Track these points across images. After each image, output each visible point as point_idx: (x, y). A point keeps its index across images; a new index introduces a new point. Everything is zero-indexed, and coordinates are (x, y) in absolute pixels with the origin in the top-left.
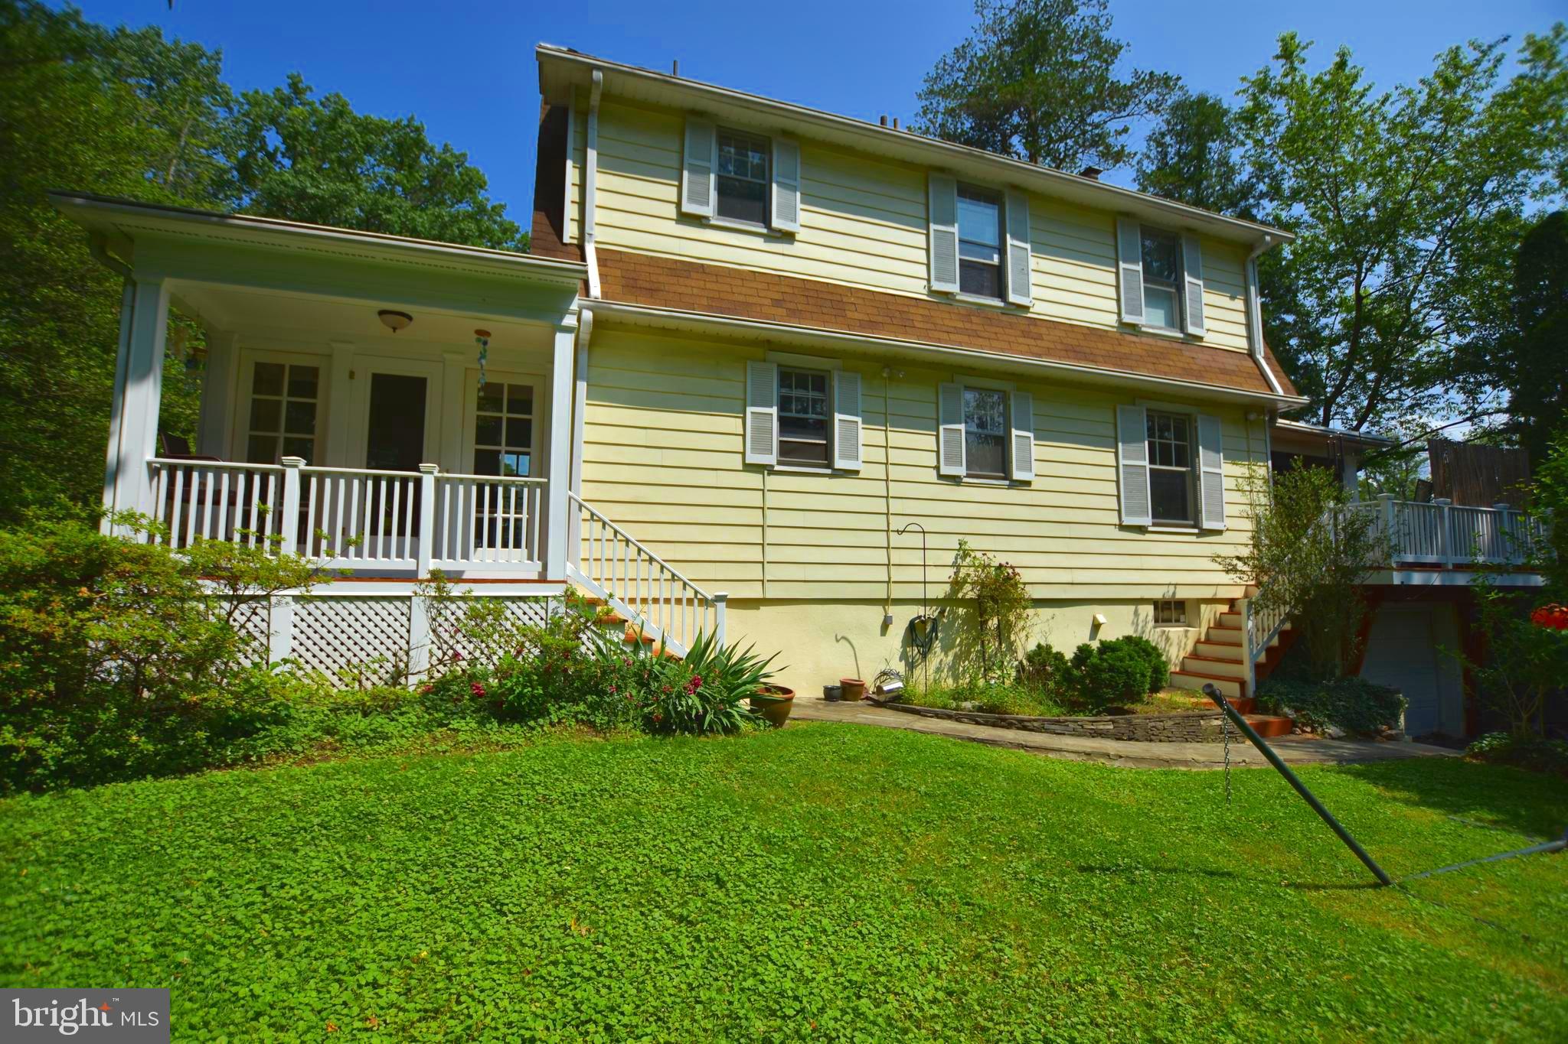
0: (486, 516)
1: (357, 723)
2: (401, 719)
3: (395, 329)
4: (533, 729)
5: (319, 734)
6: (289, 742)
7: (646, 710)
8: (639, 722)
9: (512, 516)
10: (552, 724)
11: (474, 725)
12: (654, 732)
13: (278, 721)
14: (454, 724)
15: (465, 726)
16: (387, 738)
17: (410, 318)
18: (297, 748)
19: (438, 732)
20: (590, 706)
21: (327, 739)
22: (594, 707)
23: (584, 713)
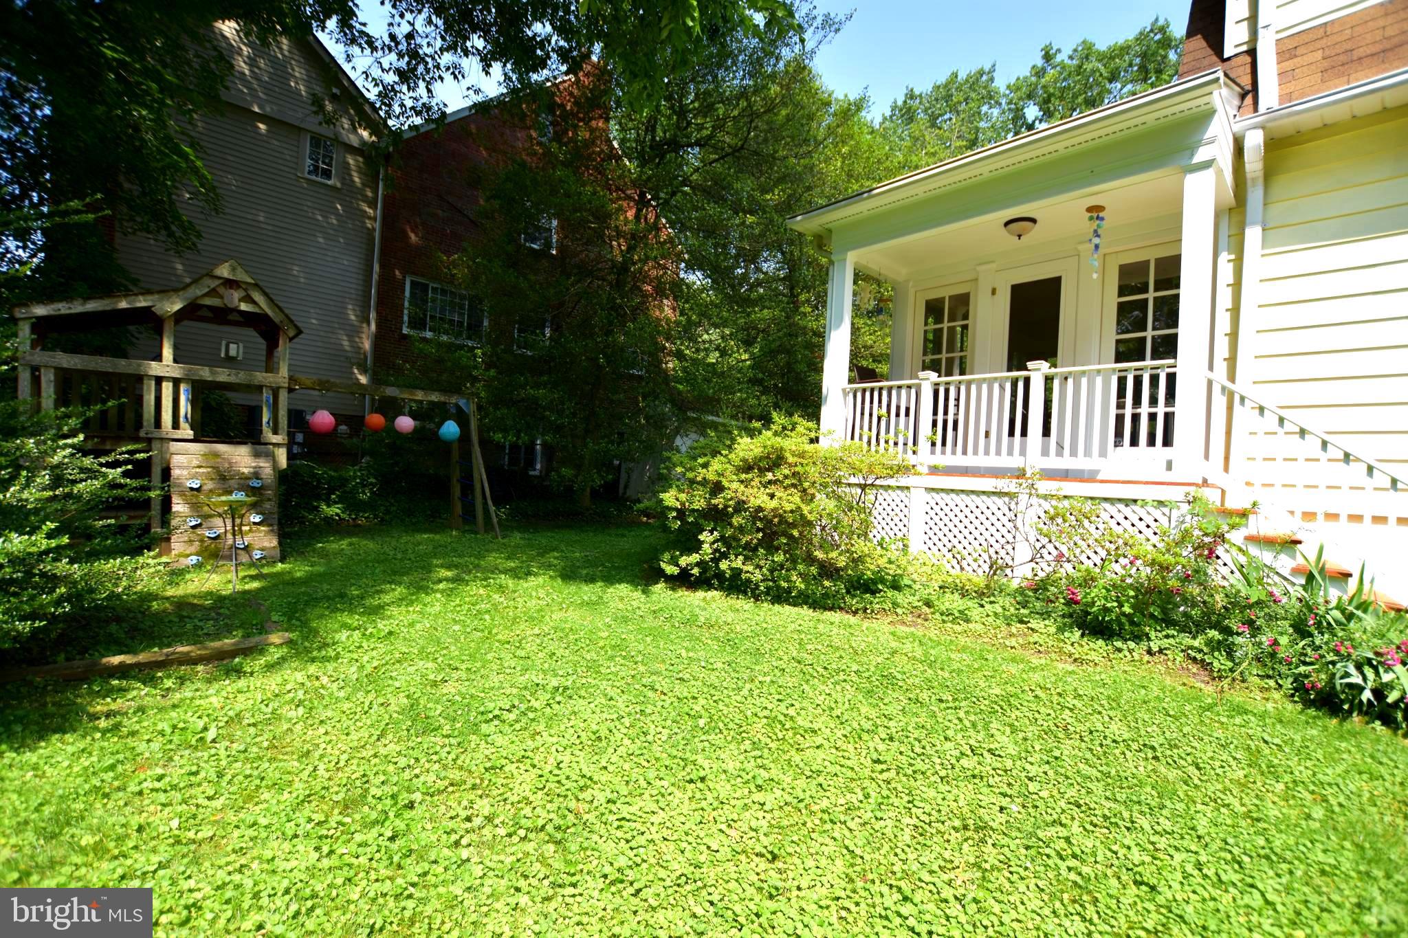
0: (1128, 411)
1: (953, 602)
2: (988, 606)
3: (1020, 236)
4: (1120, 650)
5: (920, 604)
6: (895, 604)
7: (1302, 669)
8: (1288, 683)
9: (1161, 410)
10: (1149, 652)
11: (1053, 630)
12: (1308, 703)
13: (896, 586)
14: (1033, 624)
15: (1045, 628)
16: (968, 621)
17: (1033, 221)
18: (899, 611)
19: (1016, 627)
20: (1209, 642)
21: (925, 609)
22: (1214, 646)
23: (1200, 651)
